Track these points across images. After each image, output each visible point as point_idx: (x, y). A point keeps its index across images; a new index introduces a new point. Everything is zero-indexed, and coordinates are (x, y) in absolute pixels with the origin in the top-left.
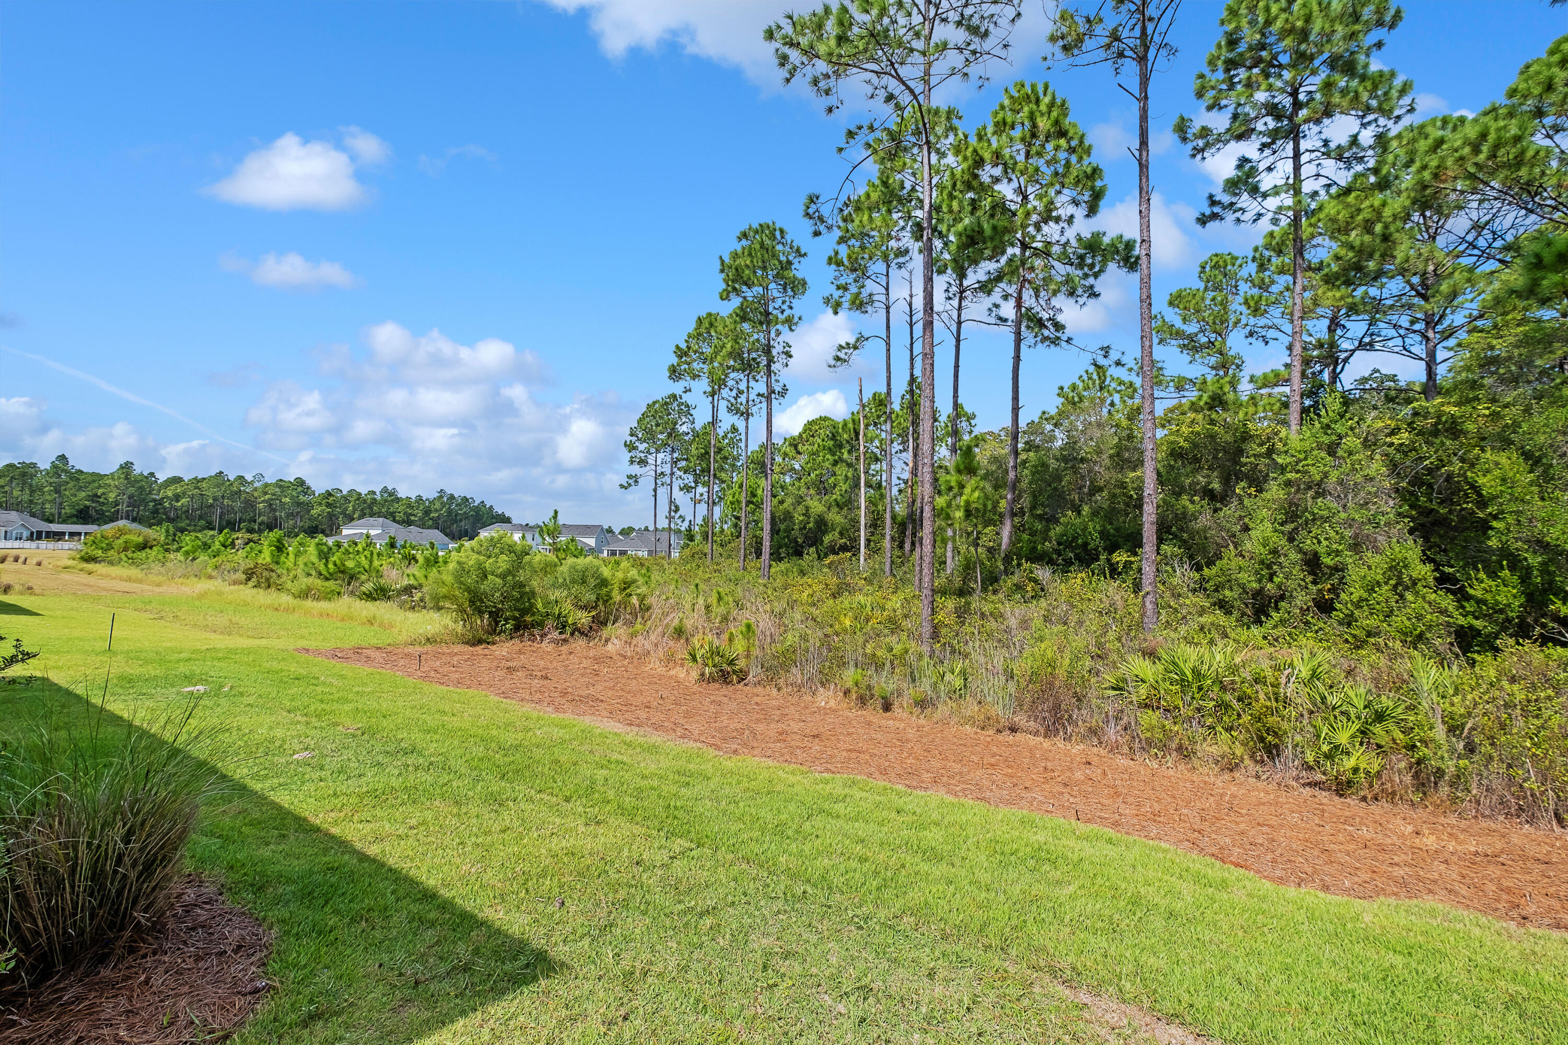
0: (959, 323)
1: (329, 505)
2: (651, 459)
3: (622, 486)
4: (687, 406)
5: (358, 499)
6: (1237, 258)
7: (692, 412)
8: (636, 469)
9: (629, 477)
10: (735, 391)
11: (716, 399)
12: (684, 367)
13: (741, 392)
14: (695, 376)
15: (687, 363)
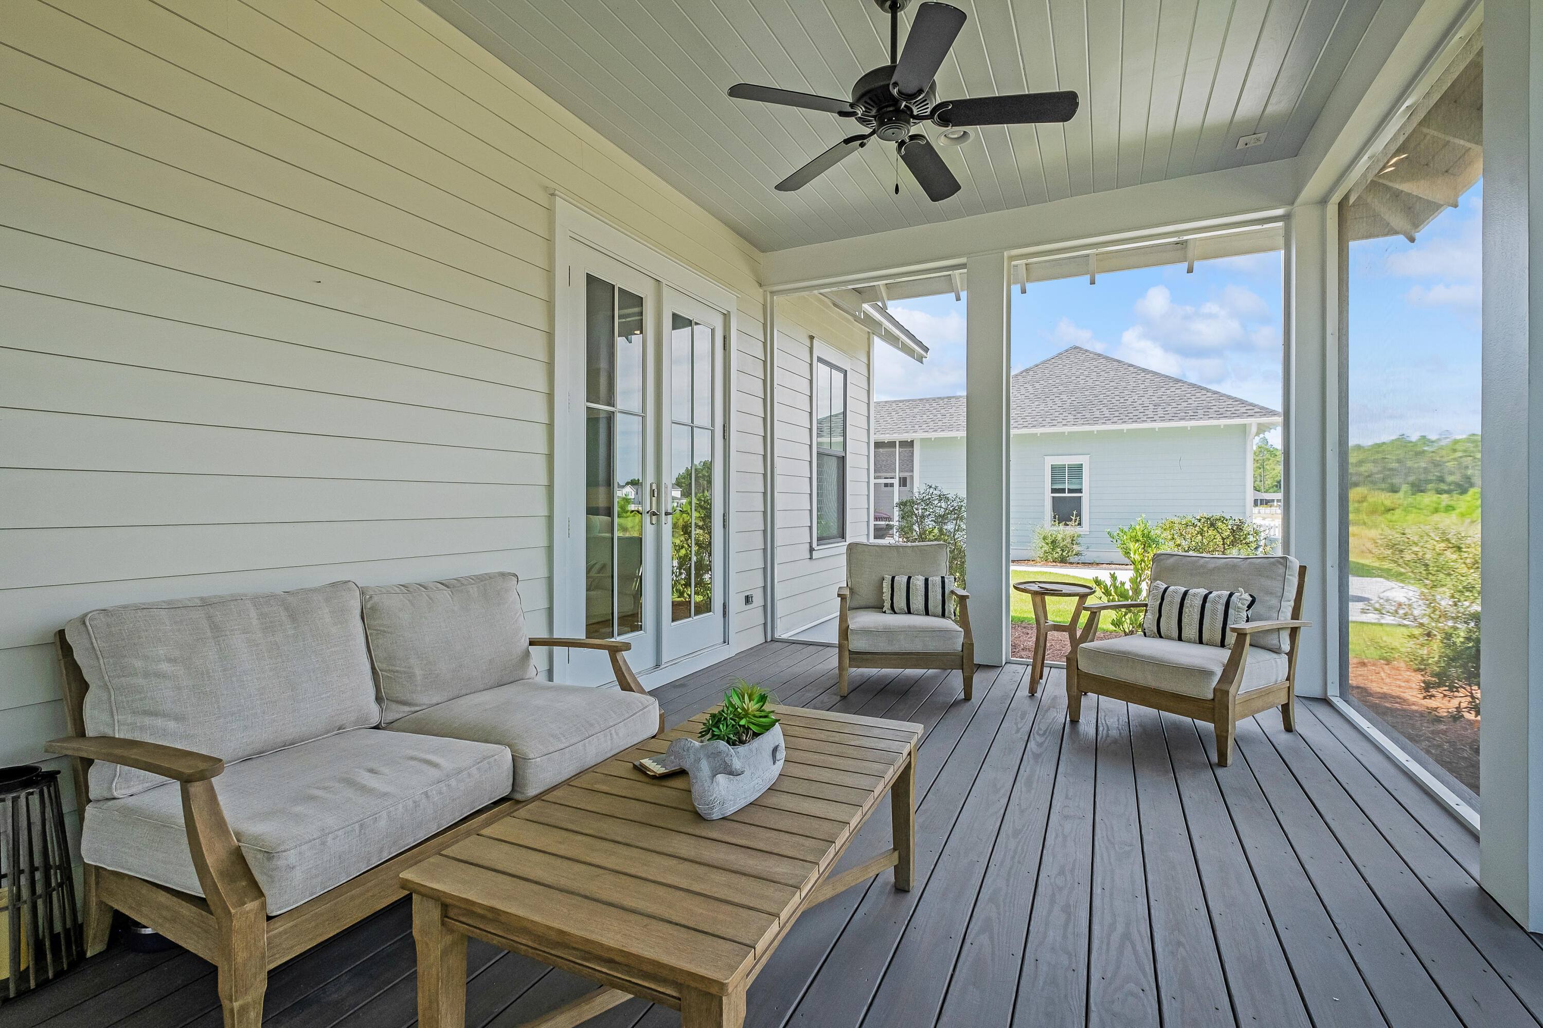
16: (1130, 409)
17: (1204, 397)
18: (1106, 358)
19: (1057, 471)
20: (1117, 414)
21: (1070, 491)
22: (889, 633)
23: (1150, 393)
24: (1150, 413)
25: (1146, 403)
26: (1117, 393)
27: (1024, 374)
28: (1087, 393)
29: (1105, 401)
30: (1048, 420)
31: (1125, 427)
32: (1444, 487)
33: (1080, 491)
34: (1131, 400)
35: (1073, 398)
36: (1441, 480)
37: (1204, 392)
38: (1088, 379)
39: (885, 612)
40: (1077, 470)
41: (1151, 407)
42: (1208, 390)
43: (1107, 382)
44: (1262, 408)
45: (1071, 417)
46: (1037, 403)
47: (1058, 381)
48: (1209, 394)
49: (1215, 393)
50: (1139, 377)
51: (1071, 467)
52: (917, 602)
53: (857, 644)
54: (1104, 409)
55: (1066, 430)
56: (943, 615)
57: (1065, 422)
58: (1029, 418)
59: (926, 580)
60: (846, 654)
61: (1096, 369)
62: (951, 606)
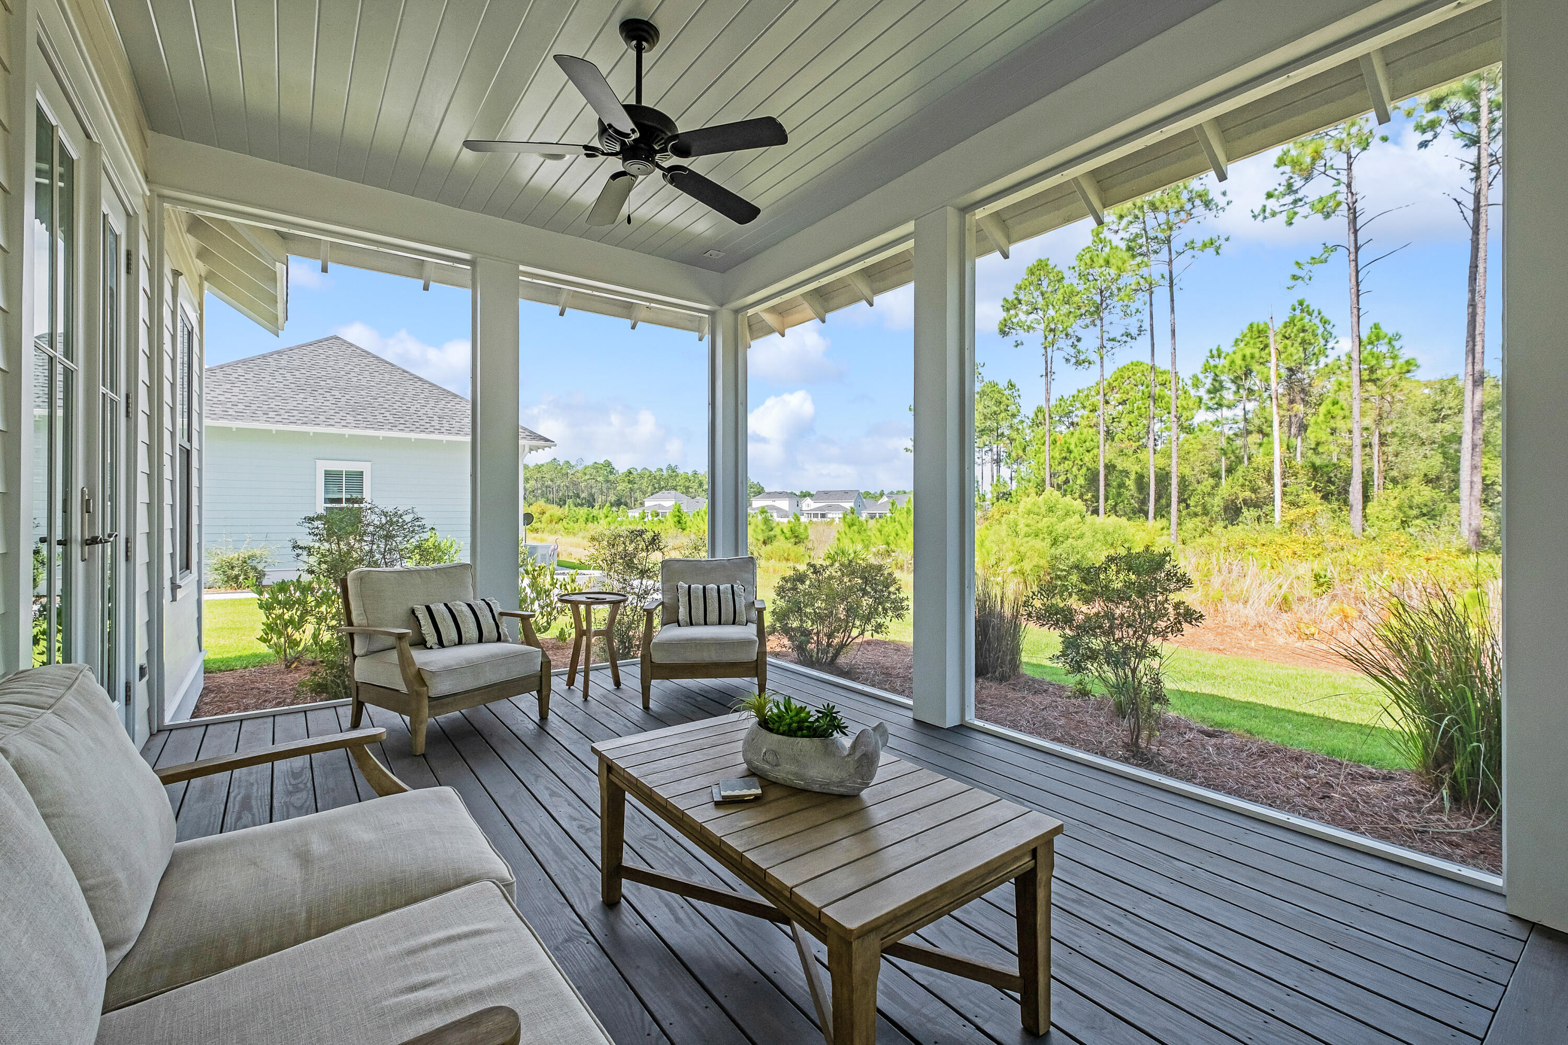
1: (630, 482)
5: (650, 476)
10: (1073, 340)
11: (1049, 350)
12: (1015, 320)
13: (1079, 340)
14: (1029, 327)
15: (1017, 315)
16: (415, 418)
18: (377, 358)
19: (331, 477)
20: (402, 421)
21: (349, 500)
22: (474, 666)
23: (432, 403)
24: (435, 423)
25: (430, 413)
26: (397, 398)
27: (275, 356)
28: (362, 393)
29: (386, 406)
30: (322, 418)
31: (413, 436)
32: (578, 501)
33: (360, 502)
34: (413, 408)
35: (348, 397)
36: (578, 496)
38: (360, 377)
39: (431, 648)
40: (356, 478)
41: (436, 418)
43: (383, 385)
45: (349, 419)
46: (302, 396)
47: (323, 373)
50: (417, 385)
51: (349, 474)
52: (470, 630)
53: (440, 687)
54: (387, 414)
55: (347, 432)
56: (499, 639)
57: (344, 423)
58: (295, 413)
59: (469, 605)
60: (426, 702)
61: (367, 368)
62: (504, 629)
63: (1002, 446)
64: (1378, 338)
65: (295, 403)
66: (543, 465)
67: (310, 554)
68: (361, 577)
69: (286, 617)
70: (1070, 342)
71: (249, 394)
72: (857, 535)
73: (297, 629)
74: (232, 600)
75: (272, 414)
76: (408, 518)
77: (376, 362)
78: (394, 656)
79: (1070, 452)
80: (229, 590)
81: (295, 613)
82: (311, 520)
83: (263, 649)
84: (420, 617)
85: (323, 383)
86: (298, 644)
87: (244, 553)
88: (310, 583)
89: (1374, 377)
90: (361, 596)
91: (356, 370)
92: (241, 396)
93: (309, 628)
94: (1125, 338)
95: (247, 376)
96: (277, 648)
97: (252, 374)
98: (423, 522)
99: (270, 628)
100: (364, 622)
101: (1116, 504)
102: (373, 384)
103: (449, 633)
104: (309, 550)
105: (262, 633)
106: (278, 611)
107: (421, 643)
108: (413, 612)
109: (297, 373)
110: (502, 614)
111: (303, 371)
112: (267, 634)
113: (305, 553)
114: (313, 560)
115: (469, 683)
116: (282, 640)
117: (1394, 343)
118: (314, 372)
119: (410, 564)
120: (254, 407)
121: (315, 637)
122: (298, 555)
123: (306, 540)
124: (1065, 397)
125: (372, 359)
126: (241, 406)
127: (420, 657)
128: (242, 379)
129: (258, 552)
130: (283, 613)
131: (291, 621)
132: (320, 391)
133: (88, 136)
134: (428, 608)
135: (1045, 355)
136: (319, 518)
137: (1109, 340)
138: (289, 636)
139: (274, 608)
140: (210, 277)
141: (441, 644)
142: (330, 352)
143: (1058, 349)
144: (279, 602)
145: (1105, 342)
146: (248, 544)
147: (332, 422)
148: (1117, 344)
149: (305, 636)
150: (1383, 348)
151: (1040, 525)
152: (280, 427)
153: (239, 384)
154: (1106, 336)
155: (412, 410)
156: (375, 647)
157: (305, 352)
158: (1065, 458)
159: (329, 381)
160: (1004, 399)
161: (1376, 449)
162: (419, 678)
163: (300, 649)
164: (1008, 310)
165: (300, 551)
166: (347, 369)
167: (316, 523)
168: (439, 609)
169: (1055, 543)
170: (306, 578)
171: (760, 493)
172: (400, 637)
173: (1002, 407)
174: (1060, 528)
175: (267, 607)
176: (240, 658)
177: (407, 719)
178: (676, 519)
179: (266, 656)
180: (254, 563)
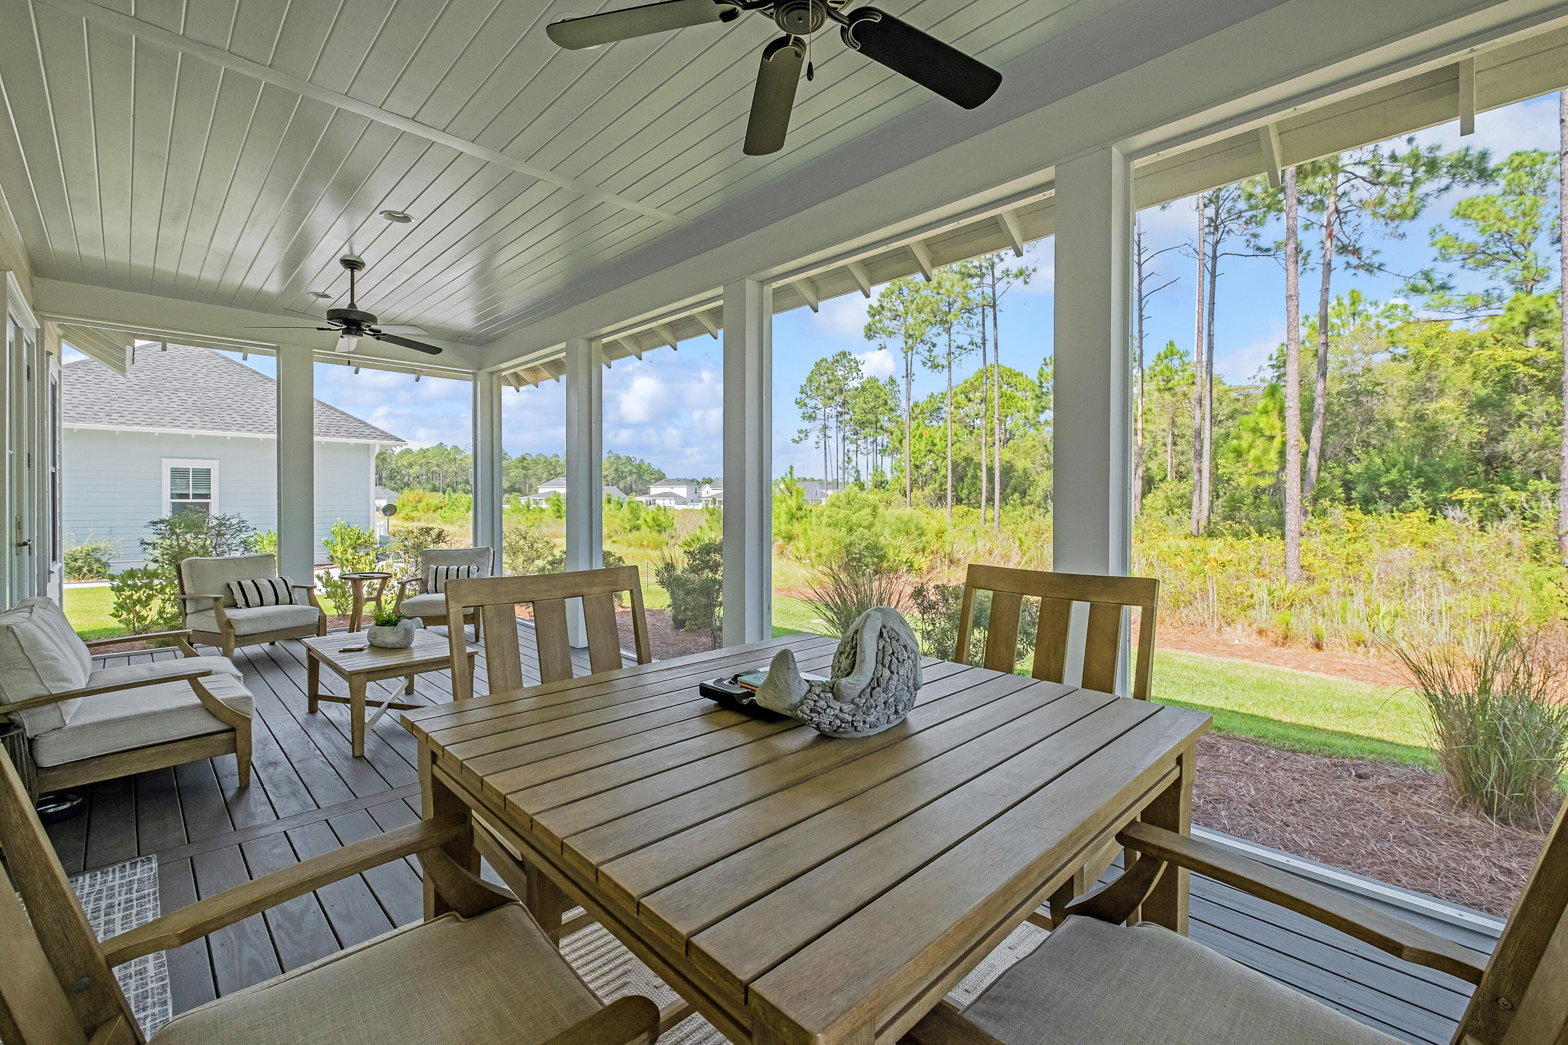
0: (1215, 258)
1: (524, 468)
2: (820, 414)
3: (794, 441)
4: (856, 362)
5: (545, 462)
6: (1546, 155)
7: (860, 367)
8: (806, 425)
9: (800, 432)
10: (928, 345)
11: (909, 354)
12: (879, 325)
13: (934, 345)
14: (891, 333)
15: (880, 321)
16: (264, 418)
17: (333, 416)
19: (178, 474)
20: (250, 422)
21: (196, 496)
28: (210, 394)
29: (234, 407)
30: (168, 419)
31: (262, 436)
33: (207, 496)
34: (263, 409)
35: (194, 398)
37: (333, 411)
38: (208, 378)
39: (240, 608)
40: (204, 476)
42: (336, 410)
44: (382, 432)
45: (196, 419)
46: (147, 397)
47: (169, 375)
48: (338, 414)
49: (343, 413)
50: (267, 386)
51: (196, 472)
52: (269, 595)
53: (242, 630)
54: (235, 415)
55: (194, 432)
56: (291, 603)
57: (190, 424)
58: (139, 414)
59: (270, 581)
60: (233, 639)
61: (215, 369)
62: (295, 596)
63: (883, 439)
64: (1172, 354)
65: (139, 405)
66: (428, 450)
67: (154, 548)
68: (191, 564)
69: (135, 597)
70: (927, 348)
71: (90, 395)
72: (716, 523)
73: (144, 607)
74: (76, 589)
75: (115, 416)
76: (234, 521)
77: (224, 363)
78: (212, 613)
79: (935, 445)
80: (72, 581)
81: (142, 594)
82: (155, 523)
83: (114, 623)
84: (233, 589)
85: (168, 385)
86: (145, 619)
87: (87, 546)
88: (156, 570)
89: (1170, 385)
90: (191, 576)
91: (203, 371)
92: (82, 398)
93: (156, 604)
94: (971, 347)
95: (88, 378)
96: (127, 622)
97: (93, 376)
98: (247, 524)
99: (121, 606)
100: (193, 592)
101: (970, 493)
102: (220, 385)
103: (253, 597)
104: (154, 545)
105: (114, 611)
106: (128, 593)
107: (235, 606)
108: (228, 586)
109: (141, 374)
110: (294, 587)
111: (147, 373)
112: (118, 611)
113: (151, 547)
114: (157, 553)
115: (264, 628)
116: (131, 616)
117: (1184, 358)
118: (159, 374)
119: (237, 554)
120: (96, 408)
121: (161, 613)
122: (145, 549)
123: (151, 537)
124: (935, 395)
125: (220, 360)
126: (82, 408)
127: (230, 613)
128: (82, 380)
129: (102, 545)
130: (132, 595)
131: (139, 601)
132: (166, 393)
133: (16, 324)
134: (240, 583)
135: (906, 358)
136: (162, 522)
137: (958, 347)
138: (137, 613)
139: (124, 591)
140: (64, 336)
141: (248, 605)
142: (176, 353)
143: (917, 353)
144: (129, 586)
145: (953, 350)
146: (92, 537)
147: (178, 423)
148: (964, 351)
149: (151, 613)
150: (1176, 362)
151: (838, 517)
152: (124, 428)
153: (79, 386)
154: (954, 345)
155: (261, 411)
156: (200, 608)
157: (149, 353)
158: (930, 451)
159: (175, 383)
160: (882, 394)
161: (1169, 447)
162: (229, 624)
163: (147, 622)
164: (874, 316)
165: (146, 546)
166: (193, 370)
167: (159, 526)
168: (248, 584)
169: (851, 530)
170: (152, 566)
171: (661, 479)
172: (216, 599)
173: (881, 402)
174: (854, 519)
175: (118, 590)
176: (93, 632)
177: (221, 649)
178: (555, 508)
179: (119, 629)
180: (98, 556)
